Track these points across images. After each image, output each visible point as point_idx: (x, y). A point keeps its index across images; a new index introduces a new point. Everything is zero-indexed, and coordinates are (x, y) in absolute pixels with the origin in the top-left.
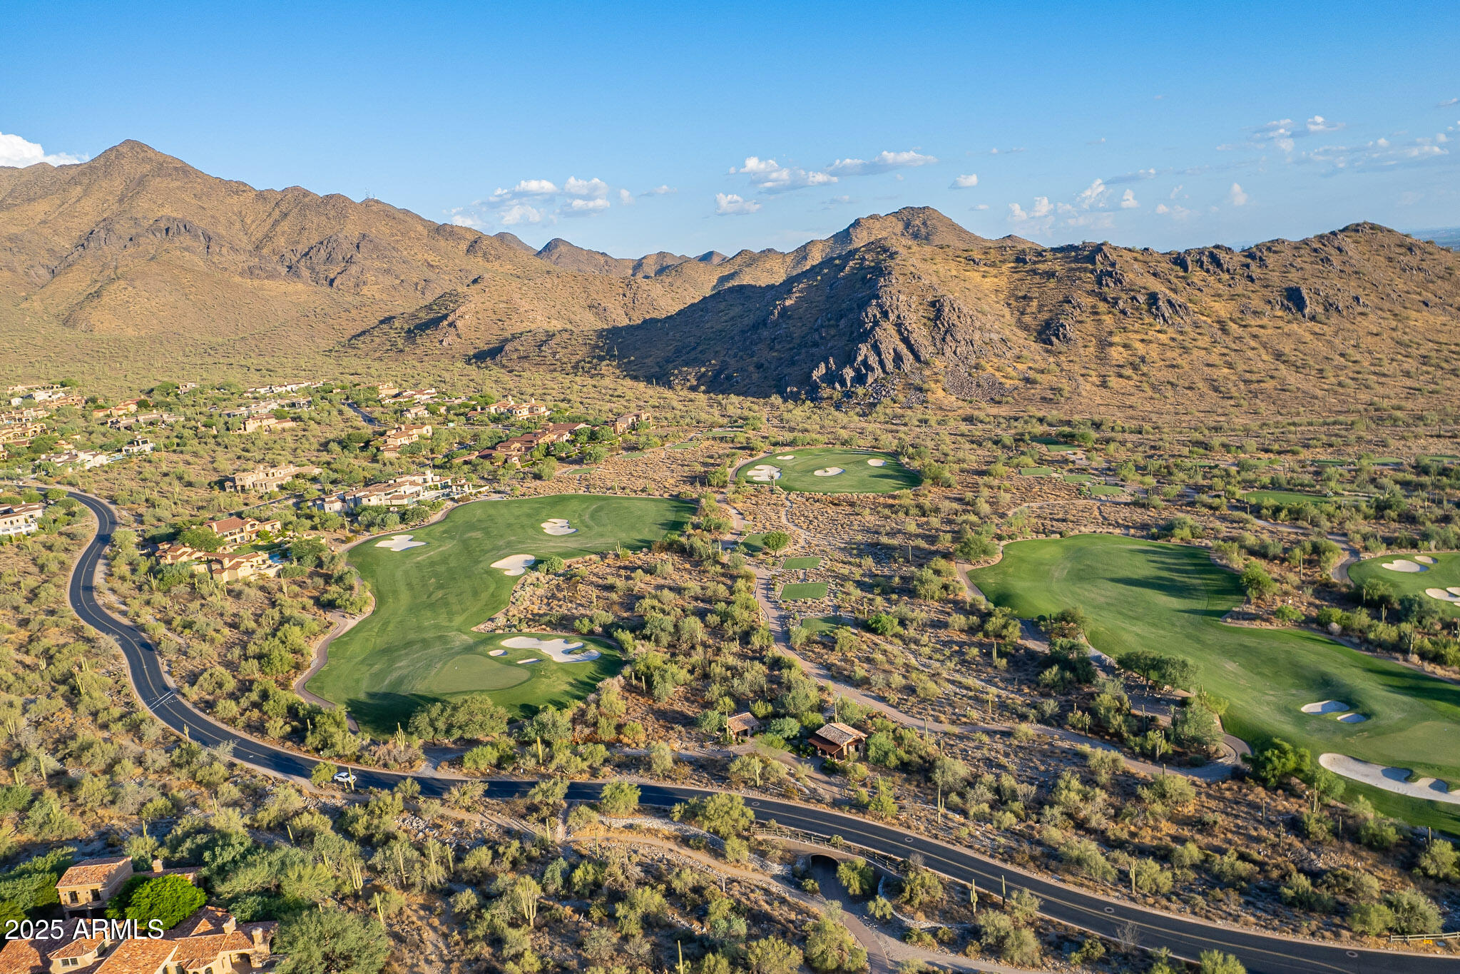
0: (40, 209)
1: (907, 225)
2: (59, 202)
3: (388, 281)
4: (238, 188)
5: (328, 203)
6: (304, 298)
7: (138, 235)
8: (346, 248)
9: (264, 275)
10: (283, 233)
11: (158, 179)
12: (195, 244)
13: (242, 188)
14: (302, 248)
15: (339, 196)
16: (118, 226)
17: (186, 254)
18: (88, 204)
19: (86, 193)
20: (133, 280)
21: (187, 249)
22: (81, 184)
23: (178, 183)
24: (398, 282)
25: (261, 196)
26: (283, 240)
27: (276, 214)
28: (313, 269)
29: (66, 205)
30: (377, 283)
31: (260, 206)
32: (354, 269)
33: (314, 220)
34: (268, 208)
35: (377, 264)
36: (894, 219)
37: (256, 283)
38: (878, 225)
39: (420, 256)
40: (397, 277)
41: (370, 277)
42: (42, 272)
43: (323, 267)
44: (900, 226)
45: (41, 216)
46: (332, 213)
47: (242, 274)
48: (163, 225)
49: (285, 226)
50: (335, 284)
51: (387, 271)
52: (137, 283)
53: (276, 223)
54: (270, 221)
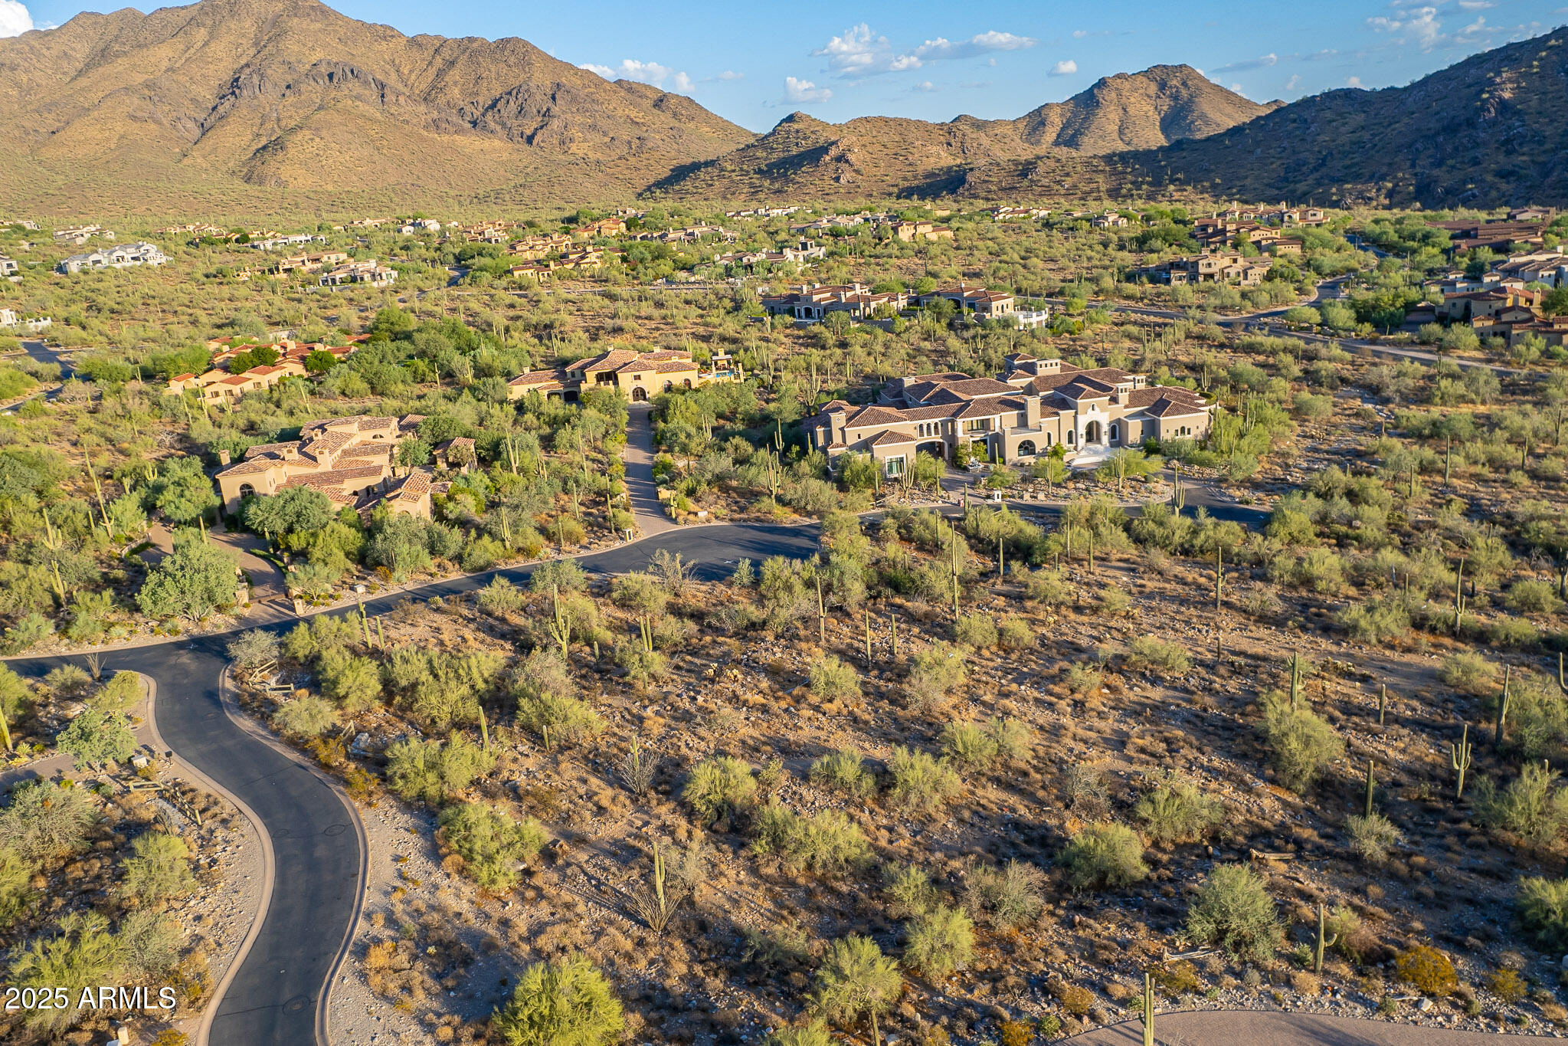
0: (163, 54)
1: (1163, 86)
2: (182, 47)
3: (597, 138)
4: (386, 33)
5: (503, 50)
6: (505, 156)
7: (296, 82)
8: (540, 101)
9: (452, 129)
10: (455, 83)
11: (296, 20)
12: (367, 92)
13: (388, 32)
14: (484, 100)
15: (518, 40)
16: (269, 72)
17: (358, 103)
18: (218, 48)
19: (212, 36)
20: (317, 129)
21: (358, 97)
22: (204, 25)
23: (318, 25)
24: (607, 140)
25: (415, 42)
26: (456, 91)
27: (438, 61)
28: (503, 125)
29: (192, 51)
30: (585, 140)
31: (415, 54)
32: (555, 124)
33: (491, 69)
34: (428, 54)
35: (579, 119)
36: (1145, 79)
37: (445, 138)
38: (1127, 85)
39: (620, 112)
40: (605, 134)
41: (575, 132)
42: (190, 125)
43: (516, 123)
44: (1153, 88)
45: (165, 64)
46: (512, 60)
47: (426, 127)
48: (324, 69)
49: (454, 75)
50: (535, 142)
51: (593, 127)
52: (324, 133)
53: (440, 73)
54: (432, 72)
